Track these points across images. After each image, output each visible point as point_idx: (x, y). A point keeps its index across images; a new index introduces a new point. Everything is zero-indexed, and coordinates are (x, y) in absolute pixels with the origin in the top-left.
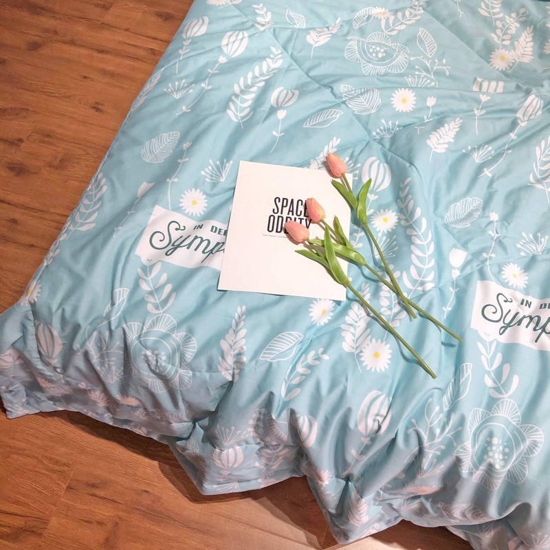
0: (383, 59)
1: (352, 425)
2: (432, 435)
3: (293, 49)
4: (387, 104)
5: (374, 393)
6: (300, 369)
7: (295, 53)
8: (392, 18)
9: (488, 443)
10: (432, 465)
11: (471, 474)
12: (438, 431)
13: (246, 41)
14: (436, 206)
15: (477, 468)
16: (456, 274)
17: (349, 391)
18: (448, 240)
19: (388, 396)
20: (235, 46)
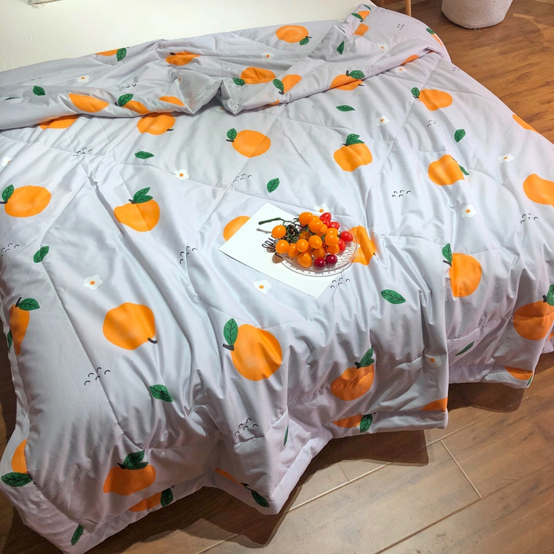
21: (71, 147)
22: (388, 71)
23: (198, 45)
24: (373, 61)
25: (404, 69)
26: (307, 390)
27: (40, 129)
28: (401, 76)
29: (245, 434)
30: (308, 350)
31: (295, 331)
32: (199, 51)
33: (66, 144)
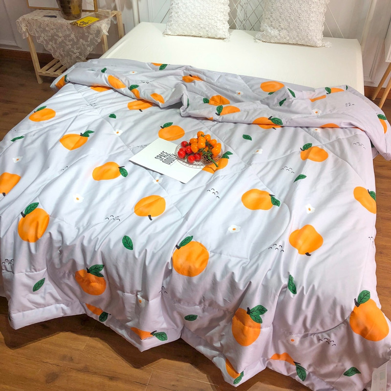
21: (91, 101)
22: (307, 127)
23: (207, 75)
24: (295, 117)
25: (319, 130)
26: (57, 267)
27: (90, 88)
28: (312, 133)
29: (8, 266)
30: (61, 242)
31: (60, 227)
32: (205, 78)
33: (91, 98)
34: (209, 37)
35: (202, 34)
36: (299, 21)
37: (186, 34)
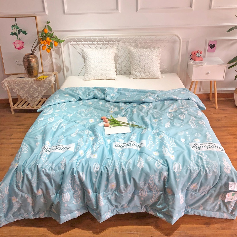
0: (86, 116)
1: (92, 171)
2: (109, 166)
3: (65, 118)
4: (88, 122)
5: (95, 163)
6: (78, 163)
7: (66, 119)
8: (86, 110)
9: (121, 164)
10: (111, 174)
11: (120, 172)
12: (110, 165)
13: (53, 119)
14: (102, 134)
15: (120, 170)
16: (109, 143)
17: (89, 163)
18: (106, 139)
19: (99, 163)
20: (51, 120)
34: (107, 79)
35: (104, 78)
36: (149, 68)
37: (96, 79)
